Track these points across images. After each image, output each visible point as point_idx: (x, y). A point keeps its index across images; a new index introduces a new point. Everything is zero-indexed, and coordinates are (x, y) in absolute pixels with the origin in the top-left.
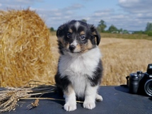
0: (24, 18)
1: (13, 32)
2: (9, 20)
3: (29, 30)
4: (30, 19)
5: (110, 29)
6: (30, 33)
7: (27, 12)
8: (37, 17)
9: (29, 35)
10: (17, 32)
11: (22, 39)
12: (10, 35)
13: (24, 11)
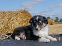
0: (23, 14)
1: (19, 19)
2: (17, 14)
3: (25, 18)
4: (25, 14)
5: (60, 20)
6: (25, 20)
7: (24, 11)
8: (29, 13)
9: (25, 21)
10: (20, 19)
11: (22, 22)
12: (17, 20)
13: (23, 11)
